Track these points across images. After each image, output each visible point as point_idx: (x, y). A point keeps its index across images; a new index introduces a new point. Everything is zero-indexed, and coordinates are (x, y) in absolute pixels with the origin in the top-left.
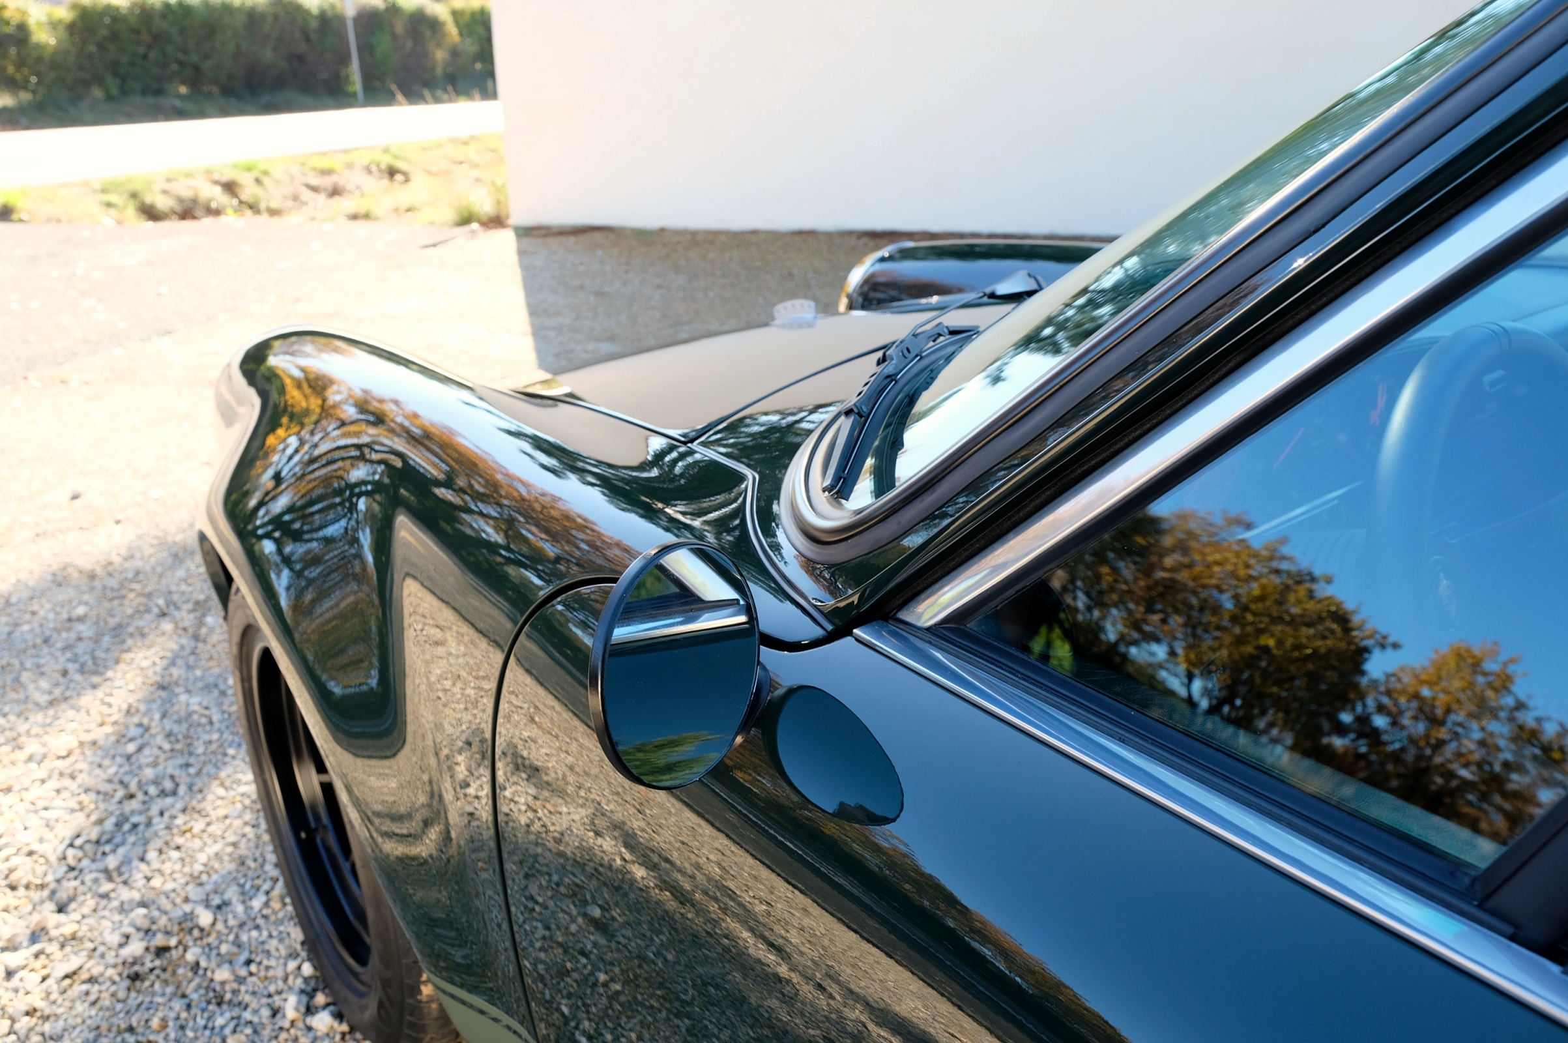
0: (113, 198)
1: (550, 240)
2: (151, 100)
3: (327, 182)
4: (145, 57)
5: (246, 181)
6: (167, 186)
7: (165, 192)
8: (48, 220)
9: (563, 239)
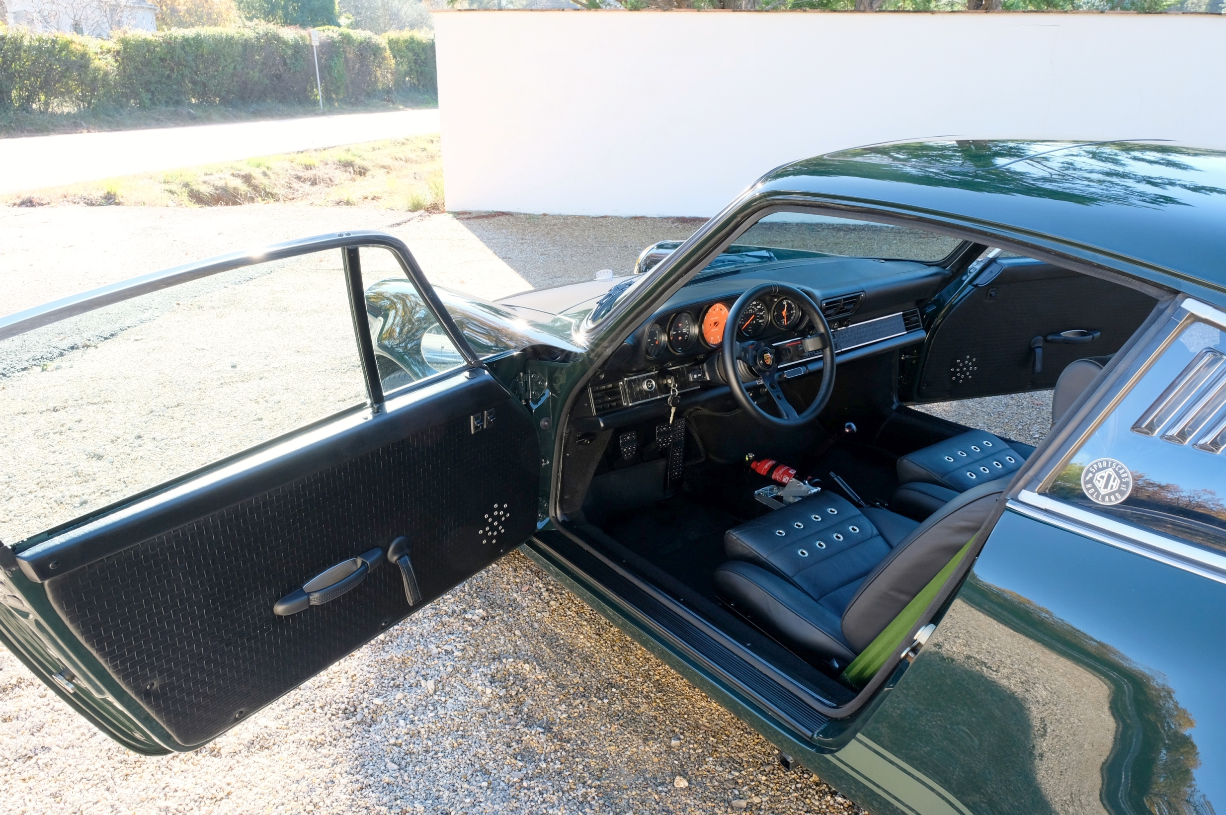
0: (173, 187)
1: (471, 221)
2: (172, 109)
3: (308, 174)
4: (169, 77)
5: (257, 174)
6: (207, 178)
7: (205, 182)
8: (137, 204)
9: (480, 221)
